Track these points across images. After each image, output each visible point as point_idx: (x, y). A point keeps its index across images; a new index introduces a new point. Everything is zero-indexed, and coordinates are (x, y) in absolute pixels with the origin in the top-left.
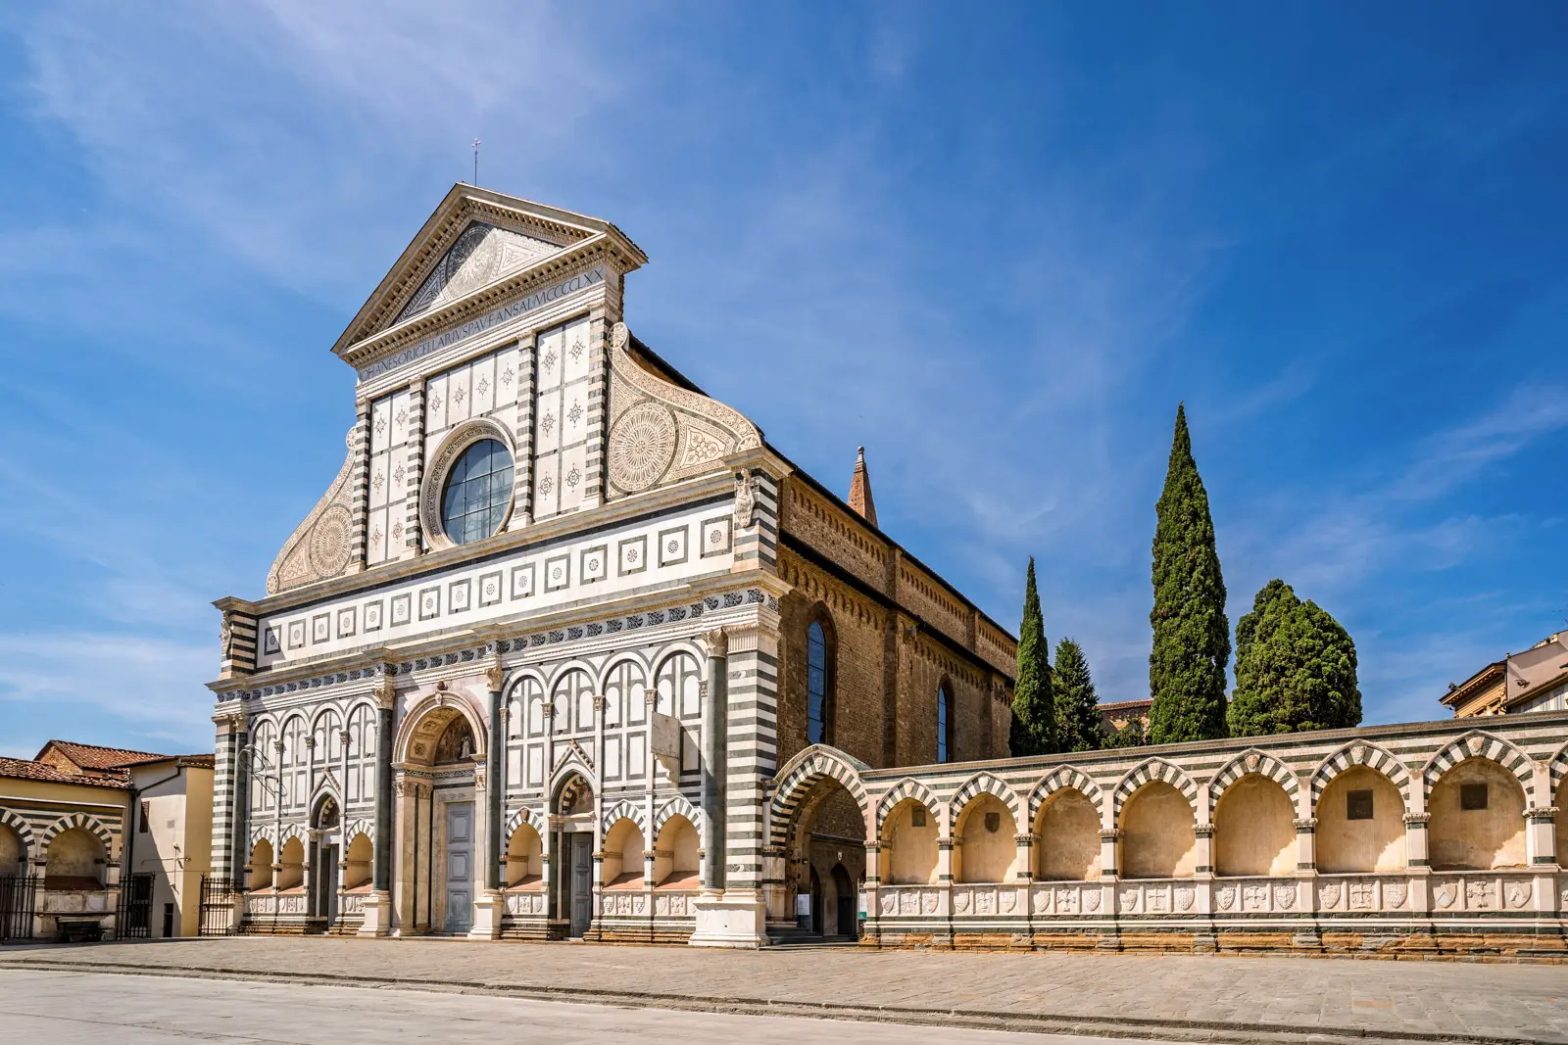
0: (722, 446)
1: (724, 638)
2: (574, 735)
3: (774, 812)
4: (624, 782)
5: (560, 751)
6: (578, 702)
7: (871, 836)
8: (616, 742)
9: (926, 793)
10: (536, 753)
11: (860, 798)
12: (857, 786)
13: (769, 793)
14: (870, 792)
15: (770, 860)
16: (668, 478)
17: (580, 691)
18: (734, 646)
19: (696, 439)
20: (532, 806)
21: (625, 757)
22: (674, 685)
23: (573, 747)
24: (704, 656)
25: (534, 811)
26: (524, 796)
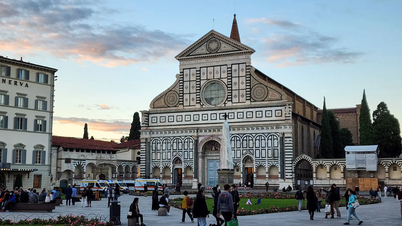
0: (278, 96)
1: (284, 134)
2: (248, 148)
3: (294, 165)
4: (261, 158)
5: (244, 152)
6: (249, 142)
7: (314, 170)
8: (258, 151)
9: (324, 164)
10: (238, 152)
11: (312, 164)
12: (311, 162)
13: (293, 162)
14: (314, 163)
15: (294, 174)
16: (266, 100)
17: (249, 140)
18: (286, 135)
19: (272, 93)
20: (238, 162)
21: (261, 154)
22: (272, 141)
23: (248, 151)
24: (279, 136)
25: (238, 163)
26: (235, 160)
